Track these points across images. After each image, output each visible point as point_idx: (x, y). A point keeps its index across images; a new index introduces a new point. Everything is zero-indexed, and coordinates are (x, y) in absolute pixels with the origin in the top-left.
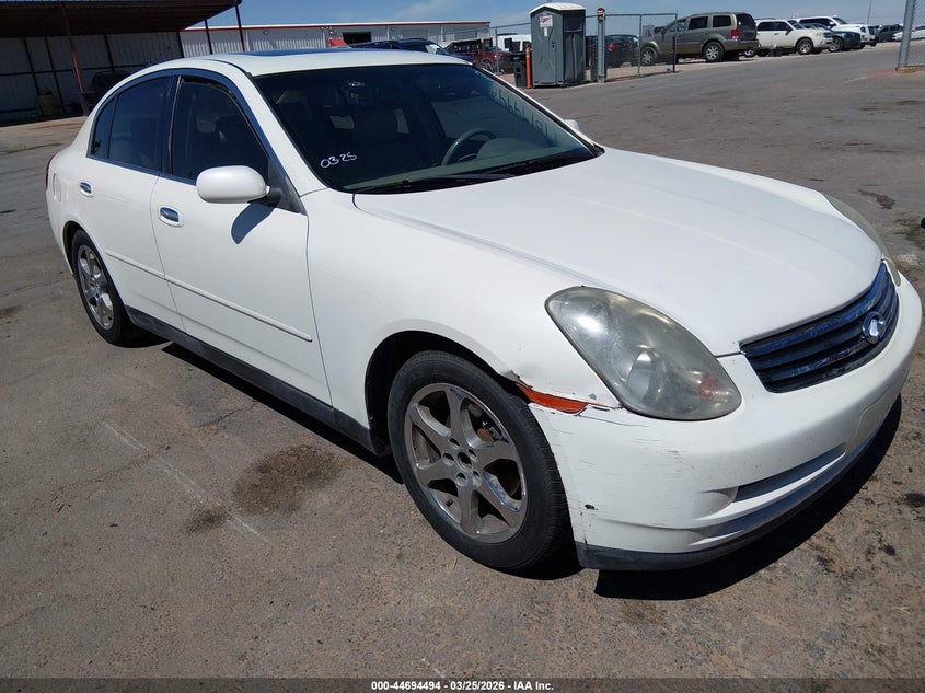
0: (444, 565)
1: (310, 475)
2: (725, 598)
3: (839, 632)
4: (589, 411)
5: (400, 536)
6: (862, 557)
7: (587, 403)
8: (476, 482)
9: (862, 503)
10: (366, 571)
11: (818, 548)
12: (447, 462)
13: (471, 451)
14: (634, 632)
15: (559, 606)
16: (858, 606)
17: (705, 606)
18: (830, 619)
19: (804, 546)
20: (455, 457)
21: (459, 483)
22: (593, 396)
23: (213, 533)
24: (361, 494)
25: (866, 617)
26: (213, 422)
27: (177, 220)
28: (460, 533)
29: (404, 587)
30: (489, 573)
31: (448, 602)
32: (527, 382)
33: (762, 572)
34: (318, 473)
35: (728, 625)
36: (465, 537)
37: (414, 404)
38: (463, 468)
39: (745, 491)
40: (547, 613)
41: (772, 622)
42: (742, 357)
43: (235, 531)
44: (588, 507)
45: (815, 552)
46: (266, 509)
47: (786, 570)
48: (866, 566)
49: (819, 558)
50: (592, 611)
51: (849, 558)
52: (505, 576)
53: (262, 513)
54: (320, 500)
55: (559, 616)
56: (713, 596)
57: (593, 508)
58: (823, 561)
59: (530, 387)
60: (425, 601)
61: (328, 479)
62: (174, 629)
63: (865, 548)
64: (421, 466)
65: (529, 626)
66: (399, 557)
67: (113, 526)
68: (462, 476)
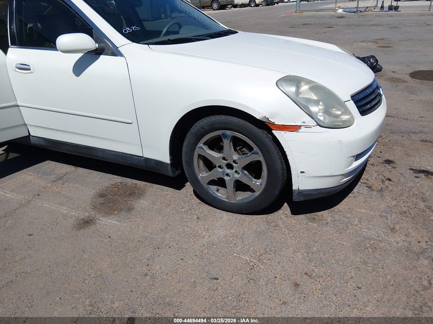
0: (221, 218)
1: (130, 194)
2: (342, 206)
3: (389, 210)
4: (303, 129)
5: (193, 211)
6: (381, 183)
7: (301, 126)
8: (237, 176)
9: (371, 166)
10: (186, 227)
11: (364, 183)
12: (220, 170)
13: (234, 162)
14: (315, 225)
15: (280, 223)
16: (389, 200)
17: (336, 210)
18: (383, 206)
19: (359, 183)
20: (224, 166)
21: (226, 178)
22: (304, 122)
23: (93, 227)
24: (163, 198)
25: (394, 203)
26: (58, 180)
27: (29, 69)
28: (226, 202)
29: (208, 230)
30: (243, 216)
31: (232, 231)
32: (272, 120)
33: (350, 195)
34: (134, 193)
35: (349, 215)
36: (229, 203)
37: (201, 144)
38: (228, 171)
39: (358, 157)
40: (277, 226)
41: (363, 211)
42: (352, 102)
43: (105, 224)
44: (302, 172)
45: (364, 185)
46: (116, 212)
47: (358, 193)
48: (384, 186)
49: (367, 187)
50: (294, 221)
51: (377, 185)
52: (250, 216)
53: (114, 214)
54: (142, 204)
55: (282, 226)
56: (337, 206)
57: (304, 172)
58: (369, 187)
59: (274, 123)
60: (222, 233)
61: (141, 194)
62: (99, 273)
63: (381, 180)
64: (203, 175)
65: (272, 232)
66: (198, 218)
67: (30, 235)
68: (227, 175)
